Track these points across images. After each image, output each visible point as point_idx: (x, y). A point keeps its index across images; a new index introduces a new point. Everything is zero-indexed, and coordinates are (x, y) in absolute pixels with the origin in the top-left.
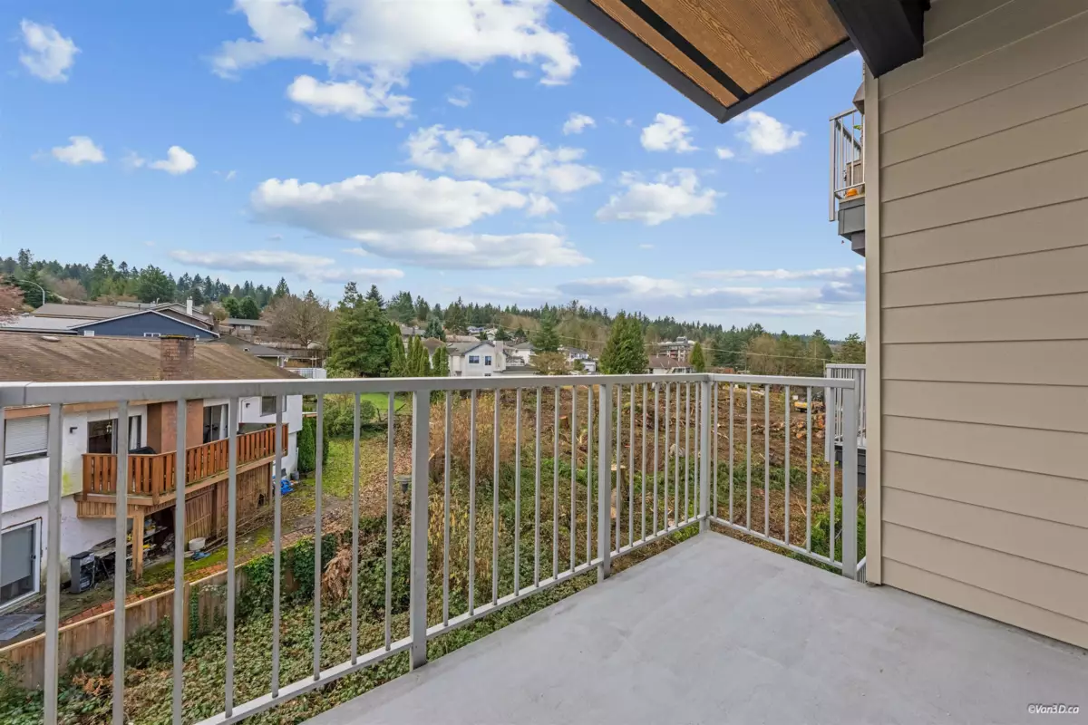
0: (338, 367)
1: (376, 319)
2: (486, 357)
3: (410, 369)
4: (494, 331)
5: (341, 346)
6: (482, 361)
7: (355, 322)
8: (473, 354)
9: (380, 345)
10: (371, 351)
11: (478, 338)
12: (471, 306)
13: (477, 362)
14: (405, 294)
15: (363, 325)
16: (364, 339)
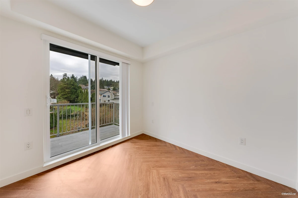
0: (61, 99)
1: (74, 84)
2: (108, 95)
3: (84, 99)
4: (112, 88)
5: (62, 92)
6: (107, 96)
7: (66, 85)
8: (104, 94)
9: (75, 92)
10: (72, 94)
11: (108, 89)
12: (106, 80)
13: (105, 97)
14: (84, 76)
15: (69, 86)
16: (70, 90)
